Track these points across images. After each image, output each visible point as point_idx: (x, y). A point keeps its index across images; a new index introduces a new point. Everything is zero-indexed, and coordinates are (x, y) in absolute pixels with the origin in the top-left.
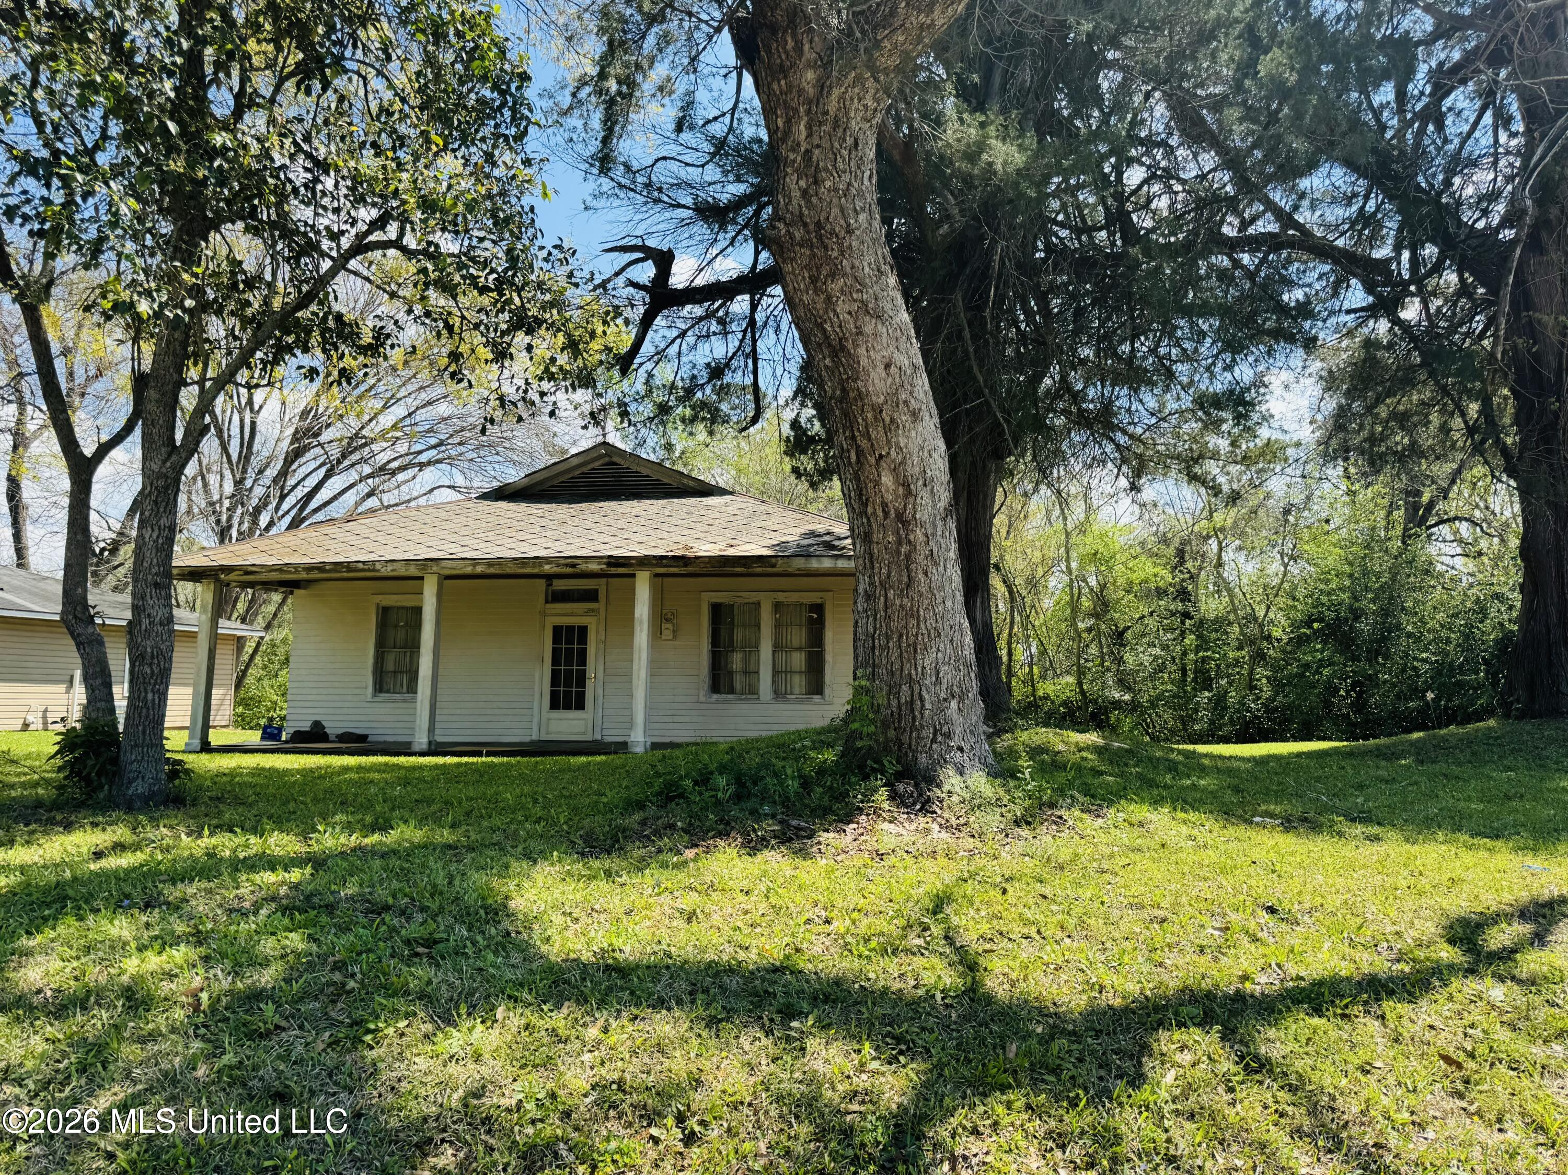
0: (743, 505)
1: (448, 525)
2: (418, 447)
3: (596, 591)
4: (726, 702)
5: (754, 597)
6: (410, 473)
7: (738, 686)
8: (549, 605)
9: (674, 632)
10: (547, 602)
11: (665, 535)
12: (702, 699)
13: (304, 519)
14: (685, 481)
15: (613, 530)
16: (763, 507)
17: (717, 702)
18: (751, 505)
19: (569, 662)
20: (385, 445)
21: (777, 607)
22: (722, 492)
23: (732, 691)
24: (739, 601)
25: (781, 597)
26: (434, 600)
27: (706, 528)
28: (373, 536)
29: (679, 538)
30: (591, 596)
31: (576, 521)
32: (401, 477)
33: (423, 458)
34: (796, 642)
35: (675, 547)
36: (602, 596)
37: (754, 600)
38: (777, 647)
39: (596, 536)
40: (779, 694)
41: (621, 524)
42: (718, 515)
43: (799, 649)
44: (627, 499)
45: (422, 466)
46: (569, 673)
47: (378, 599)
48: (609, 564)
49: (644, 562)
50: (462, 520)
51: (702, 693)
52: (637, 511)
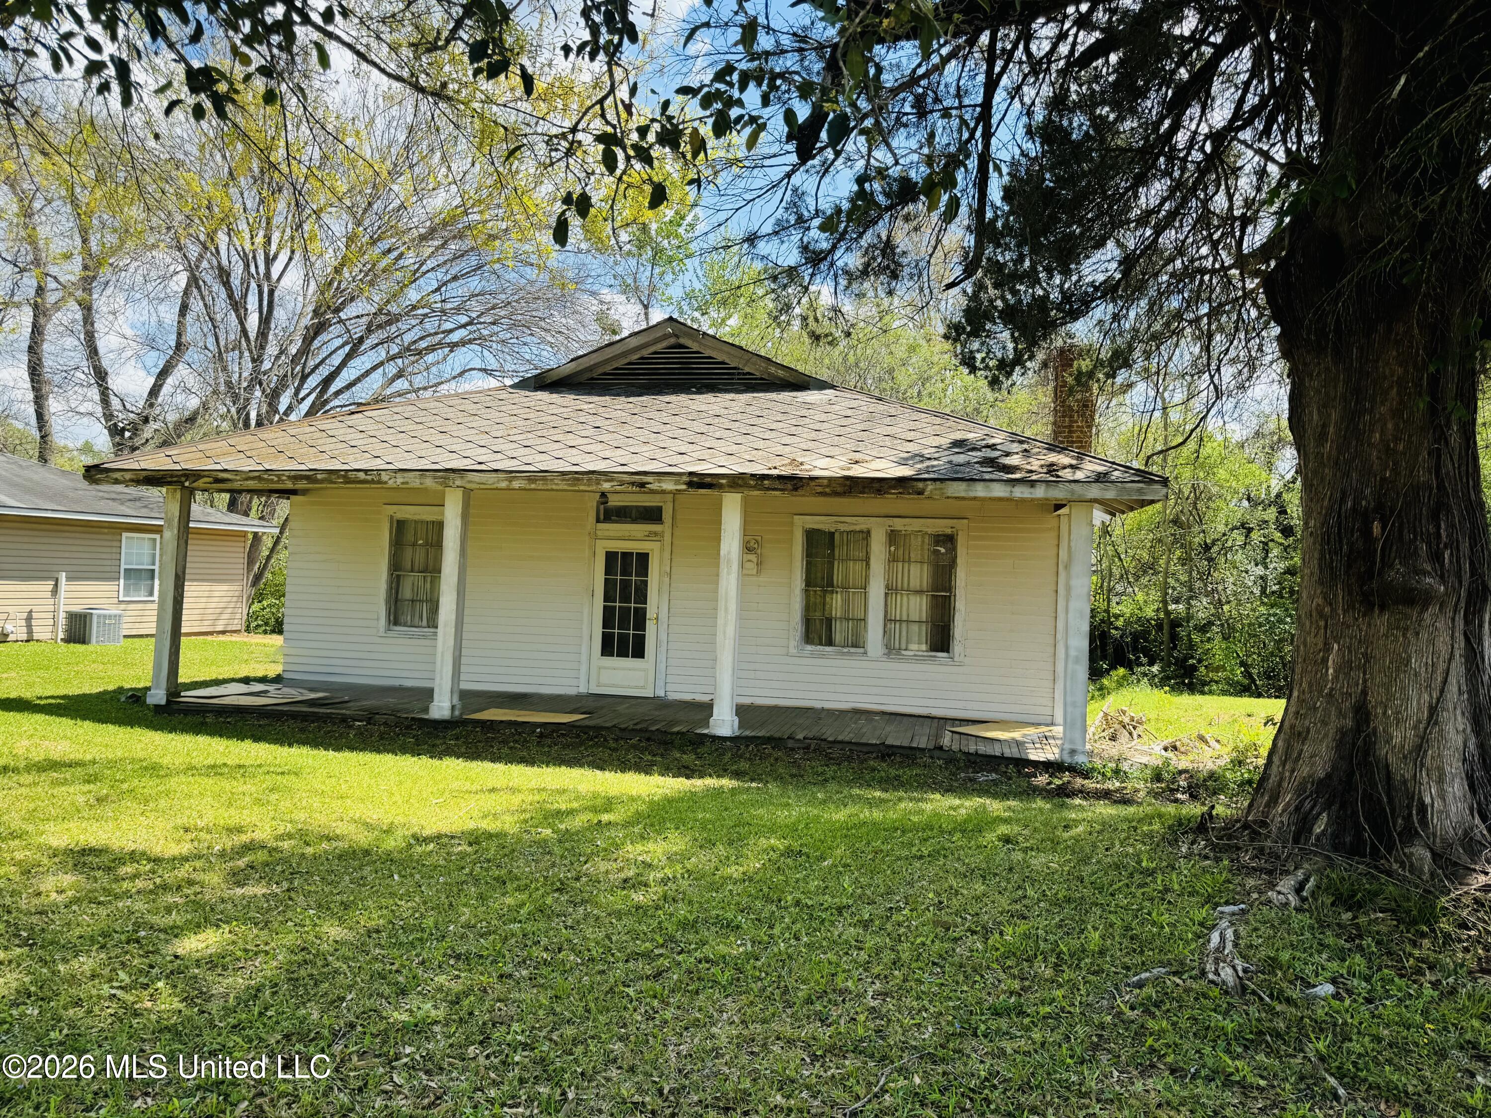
0: (854, 404)
1: (477, 423)
2: (448, 326)
3: (659, 509)
4: (822, 656)
5: (862, 524)
6: (440, 353)
7: (838, 637)
8: (600, 526)
9: (759, 564)
10: (598, 521)
11: (761, 444)
12: (793, 651)
13: (326, 402)
14: (772, 370)
15: (689, 436)
16: (880, 407)
17: (813, 656)
18: (864, 404)
19: (625, 598)
20: (414, 322)
21: (893, 537)
22: (822, 385)
23: (830, 643)
24: (843, 527)
25: (898, 524)
26: (458, 522)
27: (814, 435)
28: (382, 434)
29: (780, 449)
30: (652, 515)
31: (639, 421)
32: (430, 358)
33: (455, 337)
34: (915, 583)
35: (778, 462)
36: (667, 515)
37: (863, 527)
38: (891, 590)
39: (668, 443)
40: (892, 649)
41: (698, 426)
42: (823, 417)
43: (920, 592)
44: (699, 392)
45: (453, 346)
46: (625, 612)
47: (391, 510)
48: (690, 484)
49: (738, 482)
50: (493, 414)
51: (793, 643)
52: (716, 409)
